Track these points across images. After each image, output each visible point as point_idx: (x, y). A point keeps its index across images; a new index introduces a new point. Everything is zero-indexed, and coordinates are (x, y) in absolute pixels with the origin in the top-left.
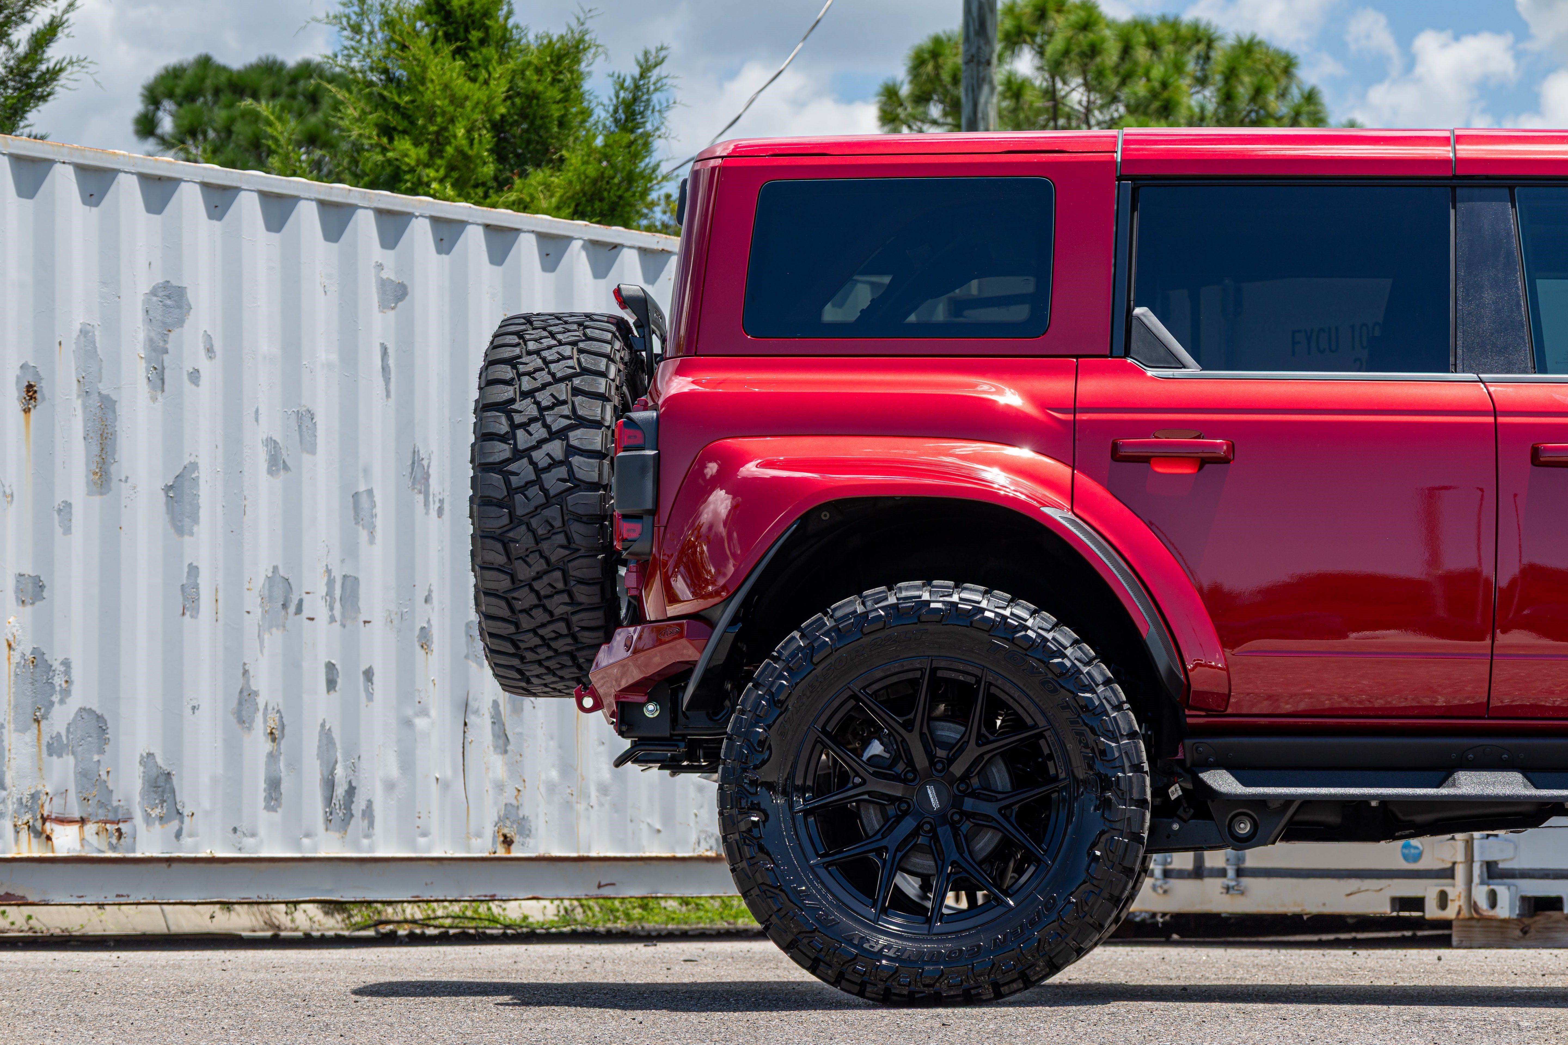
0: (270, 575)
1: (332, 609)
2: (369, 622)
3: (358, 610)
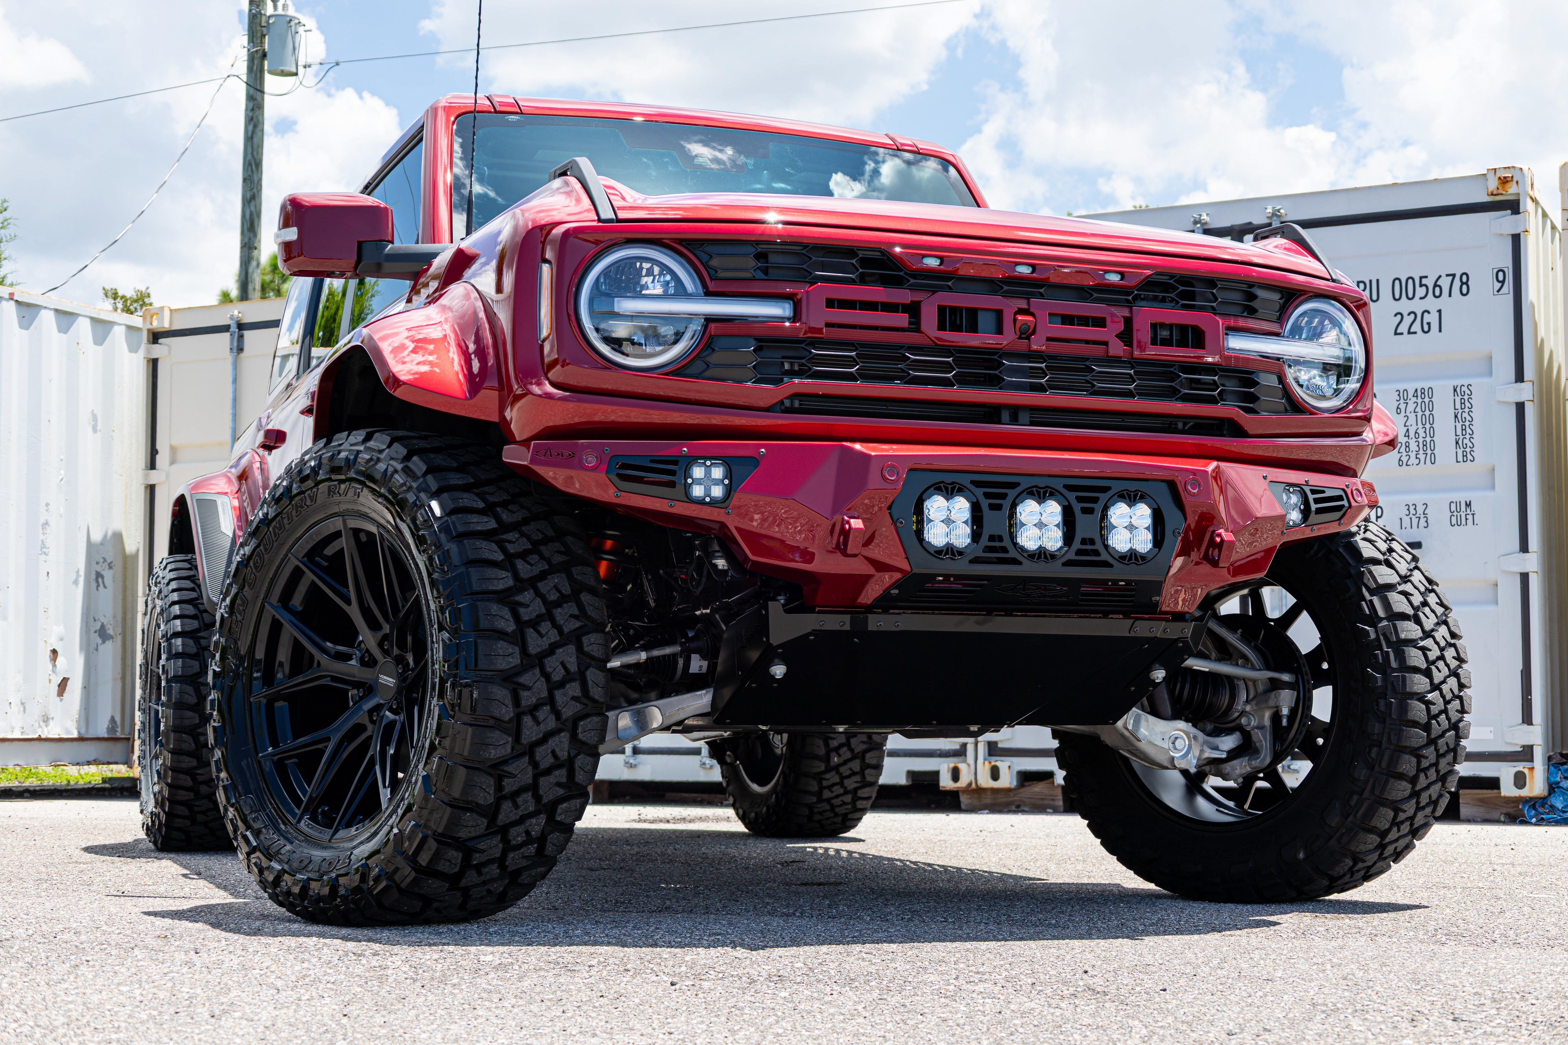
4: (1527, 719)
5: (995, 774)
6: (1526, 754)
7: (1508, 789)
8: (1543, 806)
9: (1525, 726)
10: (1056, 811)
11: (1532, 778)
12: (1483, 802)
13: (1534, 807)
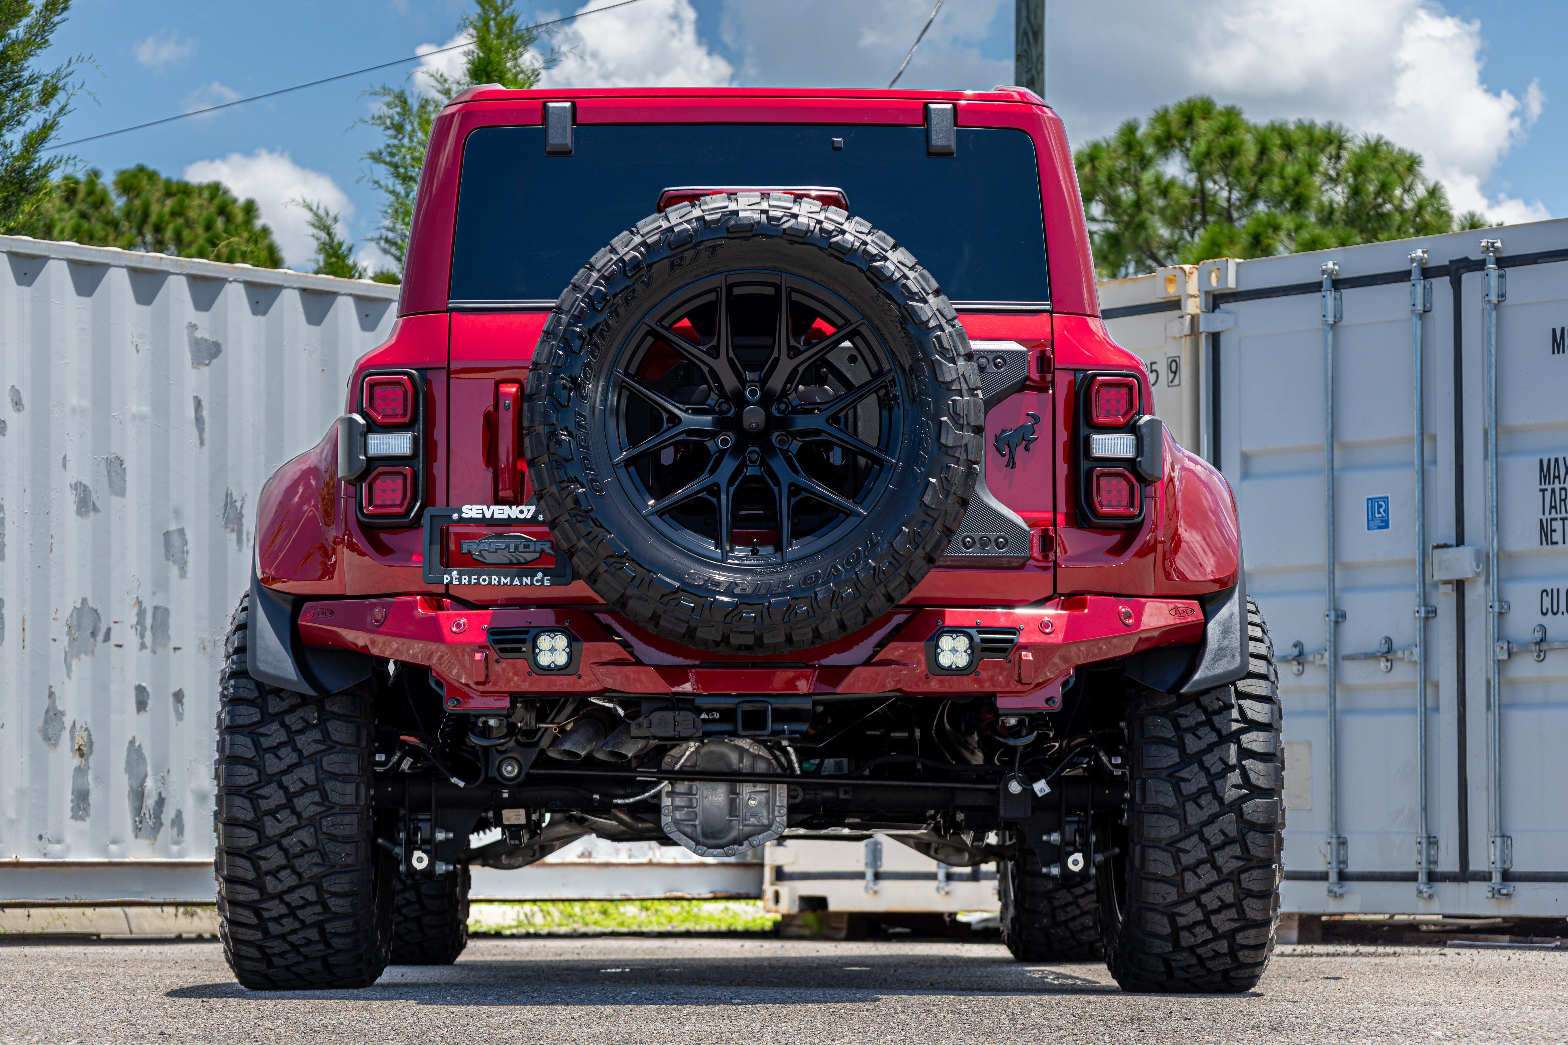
0: (78, 605)
1: (142, 636)
2: (179, 649)
3: (168, 638)
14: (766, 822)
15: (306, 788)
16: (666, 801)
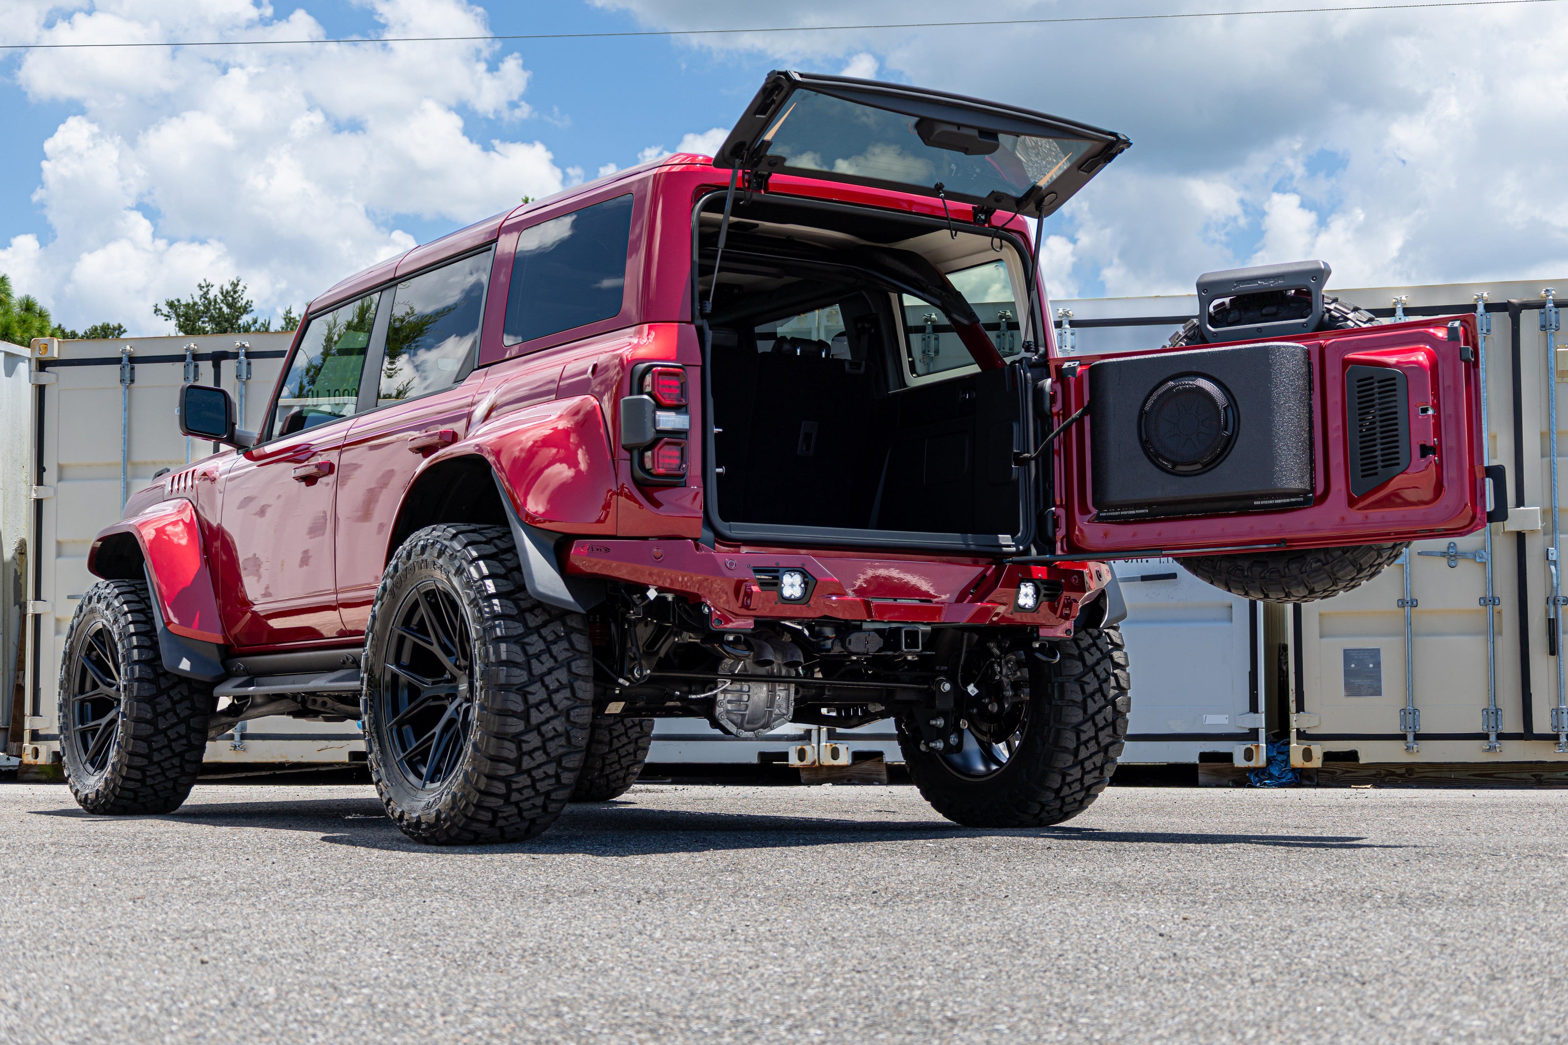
4: (1254, 708)
5: (835, 754)
6: (1253, 735)
7: (1239, 762)
8: (1263, 774)
9: (1252, 715)
10: (881, 783)
11: (1258, 753)
12: (1215, 772)
13: (1256, 775)
14: (784, 711)
15: (561, 687)
16: (720, 697)
